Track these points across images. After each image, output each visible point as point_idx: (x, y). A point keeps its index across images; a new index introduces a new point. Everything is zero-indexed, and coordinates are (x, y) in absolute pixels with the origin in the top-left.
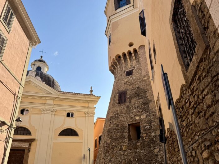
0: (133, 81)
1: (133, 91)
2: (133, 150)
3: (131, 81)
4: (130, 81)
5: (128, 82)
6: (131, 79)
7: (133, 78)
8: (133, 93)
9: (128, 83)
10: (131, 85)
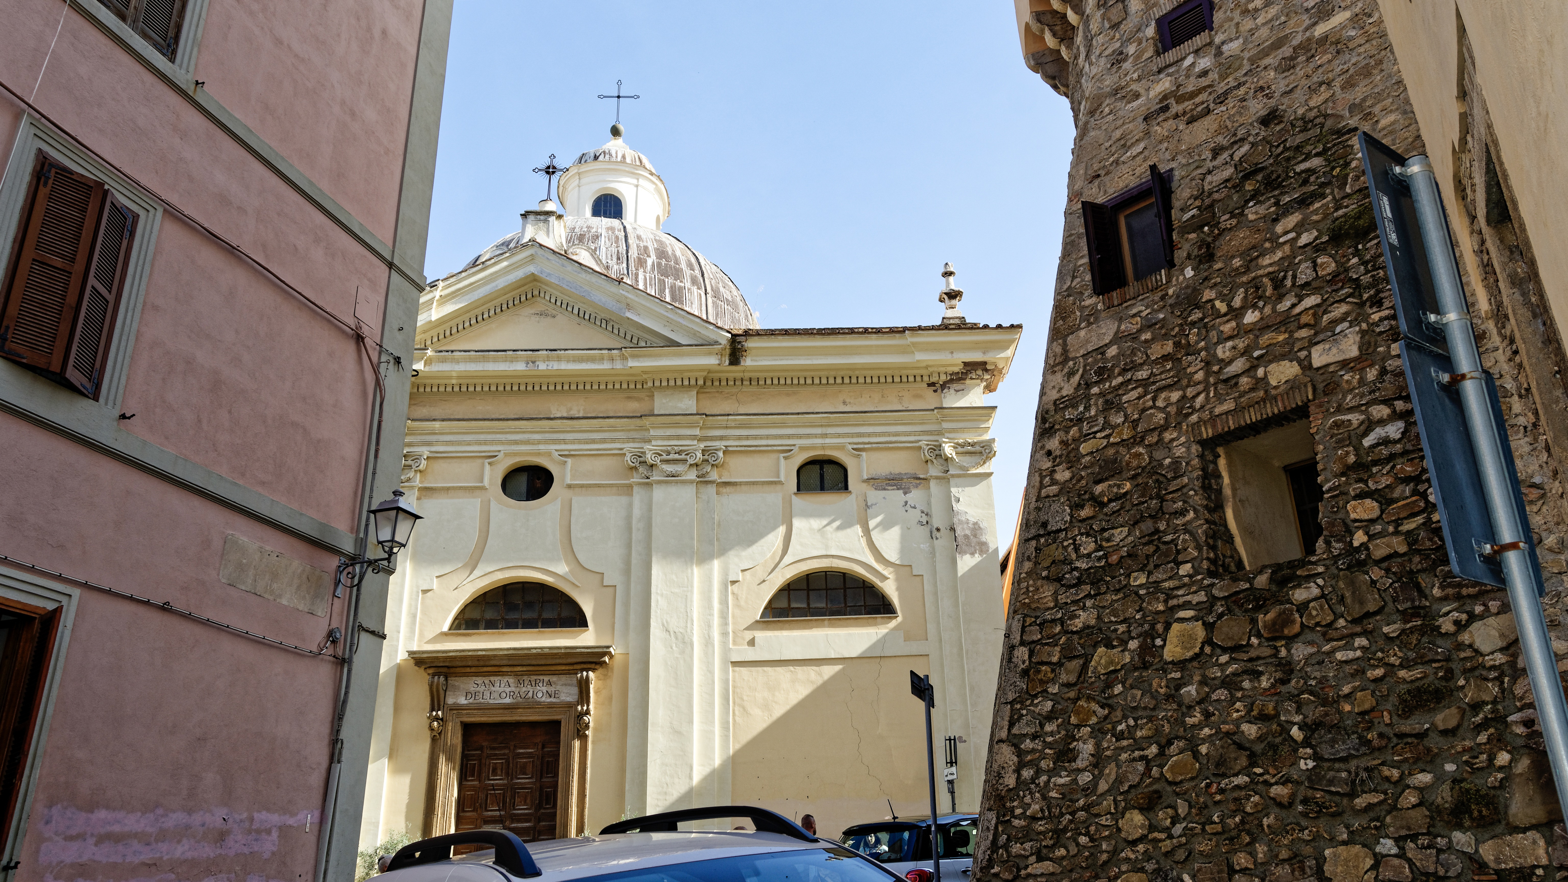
0: (1223, 77)
1: (1225, 155)
2: (1253, 654)
3: (1204, 82)
4: (1190, 88)
5: (1180, 99)
6: (1205, 62)
7: (1219, 53)
8: (1229, 172)
9: (1175, 108)
10: (1208, 112)
